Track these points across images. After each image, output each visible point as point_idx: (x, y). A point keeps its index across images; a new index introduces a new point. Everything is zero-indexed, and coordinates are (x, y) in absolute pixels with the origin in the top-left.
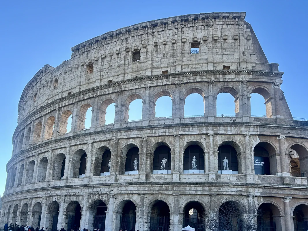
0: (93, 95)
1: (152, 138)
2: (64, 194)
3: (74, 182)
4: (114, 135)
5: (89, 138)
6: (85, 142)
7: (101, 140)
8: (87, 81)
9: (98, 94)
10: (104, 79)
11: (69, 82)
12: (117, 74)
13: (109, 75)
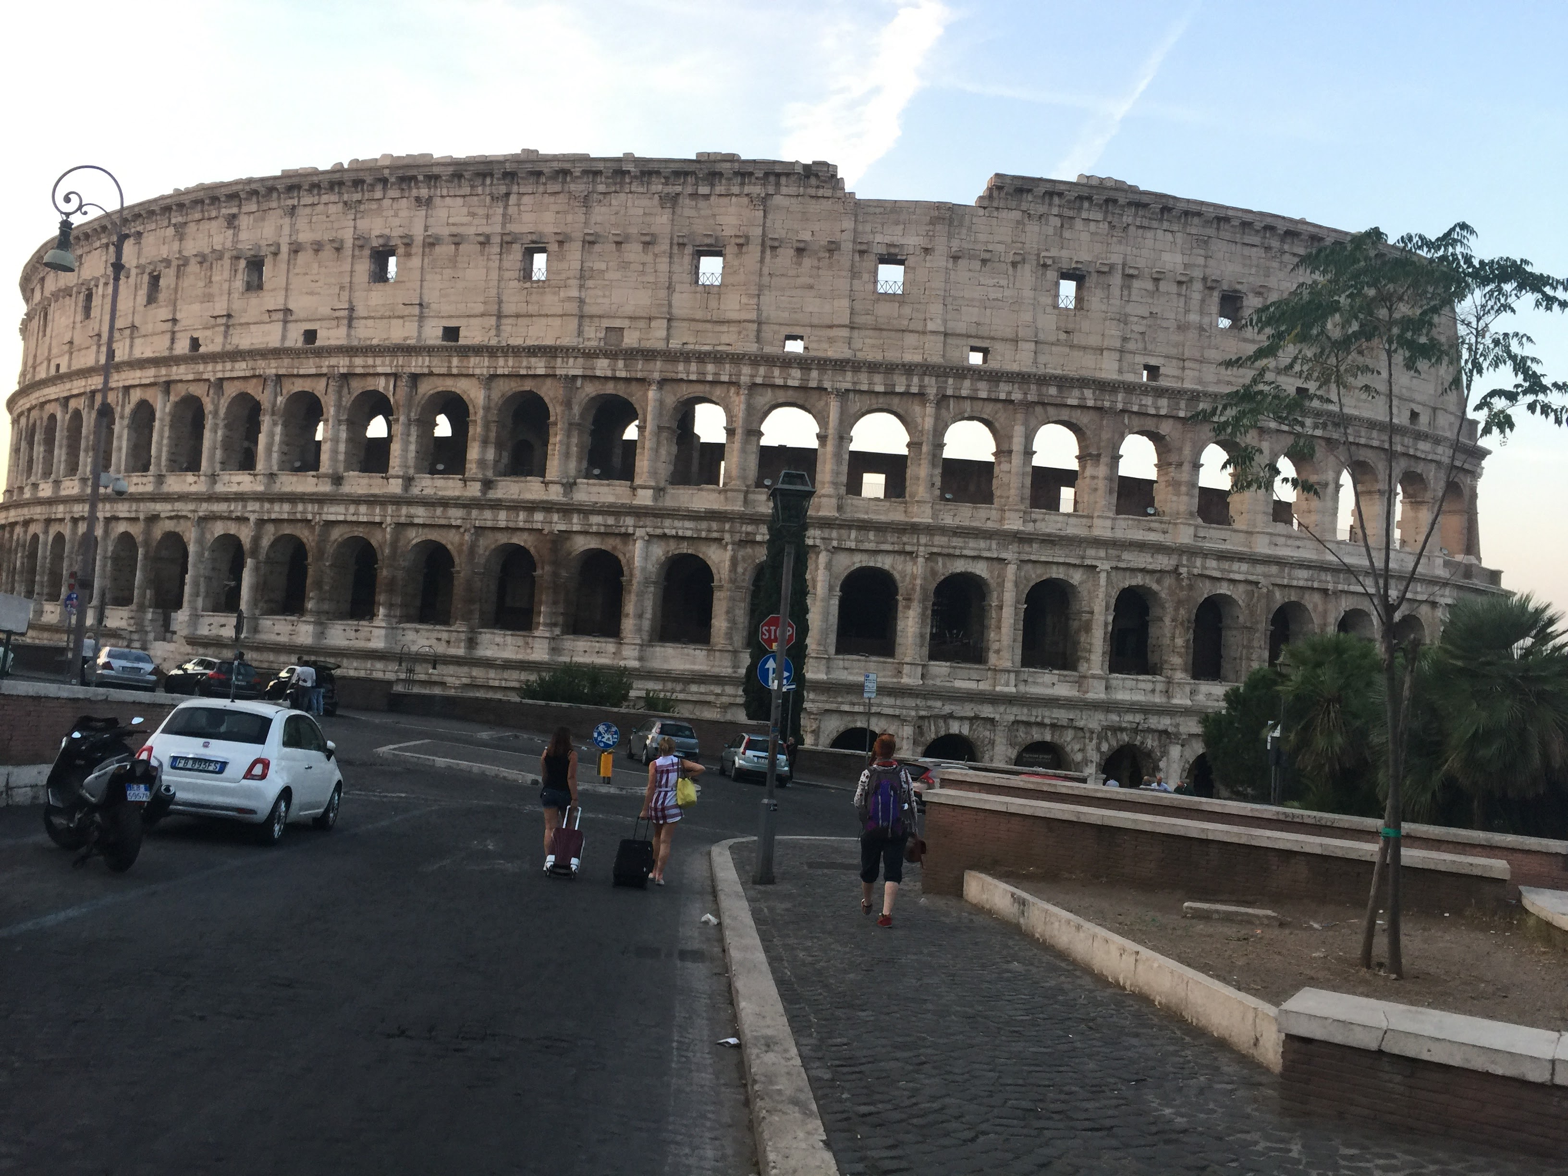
1: (1276, 588)
2: (1012, 718)
3: (1040, 680)
4: (1185, 562)
5: (1102, 553)
6: (1088, 562)
7: (1143, 566)
8: (1063, 336)
9: (1120, 406)
10: (1131, 352)
11: (974, 304)
12: (1173, 351)
13: (1149, 347)
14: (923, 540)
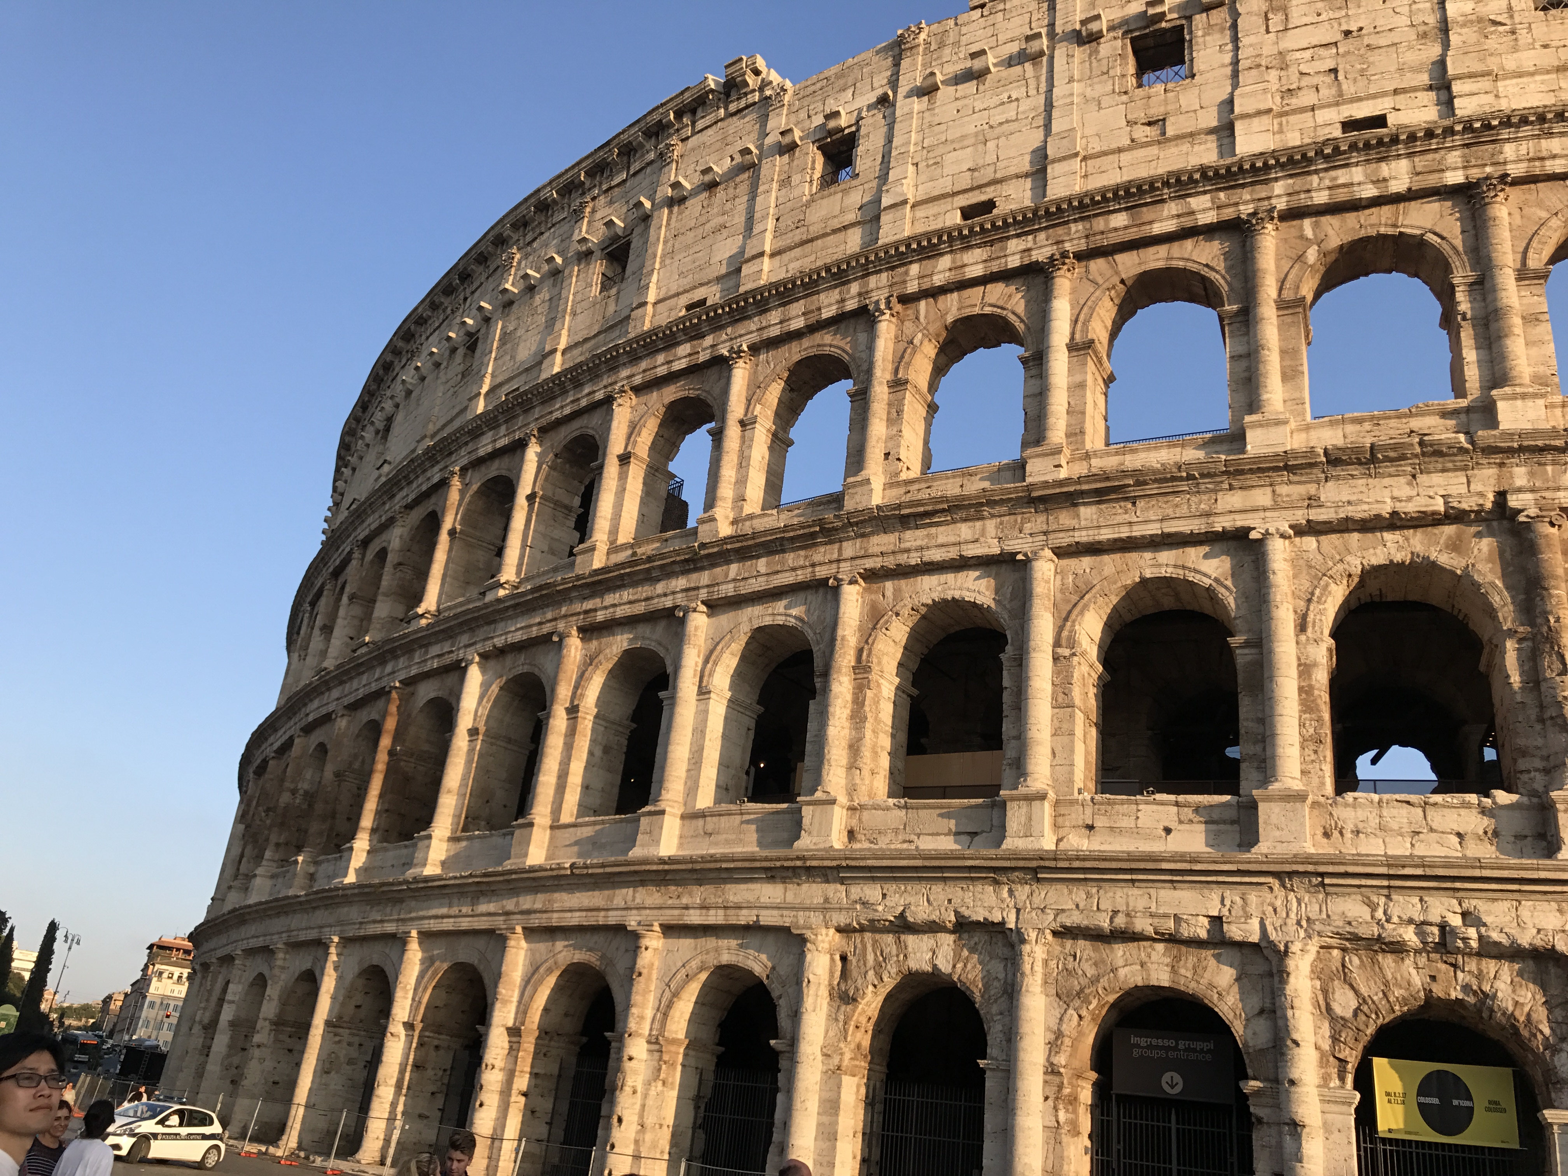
0: (1231, 210)
4: (1521, 482)
5: (1262, 497)
6: (1227, 523)
8: (1143, 133)
9: (1281, 204)
10: (1302, 110)
11: (966, 143)
13: (1348, 88)
14: (849, 549)
